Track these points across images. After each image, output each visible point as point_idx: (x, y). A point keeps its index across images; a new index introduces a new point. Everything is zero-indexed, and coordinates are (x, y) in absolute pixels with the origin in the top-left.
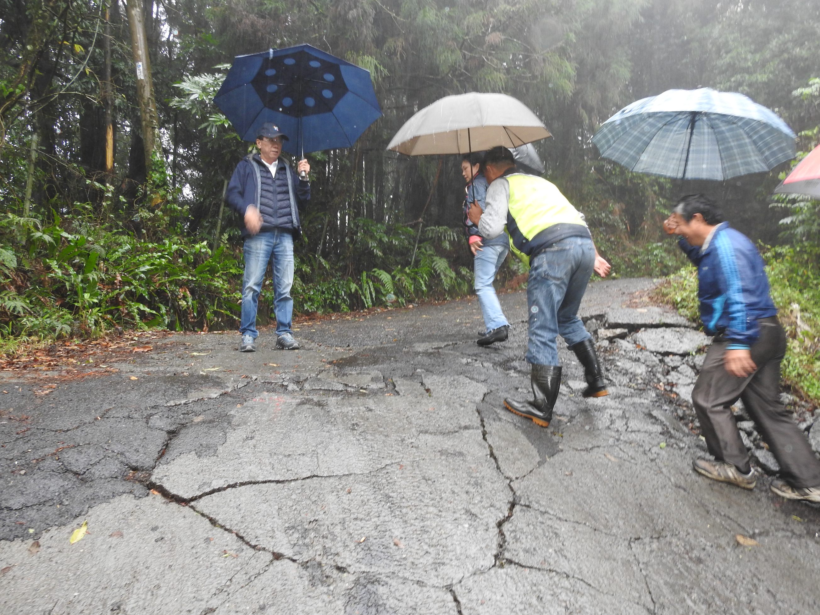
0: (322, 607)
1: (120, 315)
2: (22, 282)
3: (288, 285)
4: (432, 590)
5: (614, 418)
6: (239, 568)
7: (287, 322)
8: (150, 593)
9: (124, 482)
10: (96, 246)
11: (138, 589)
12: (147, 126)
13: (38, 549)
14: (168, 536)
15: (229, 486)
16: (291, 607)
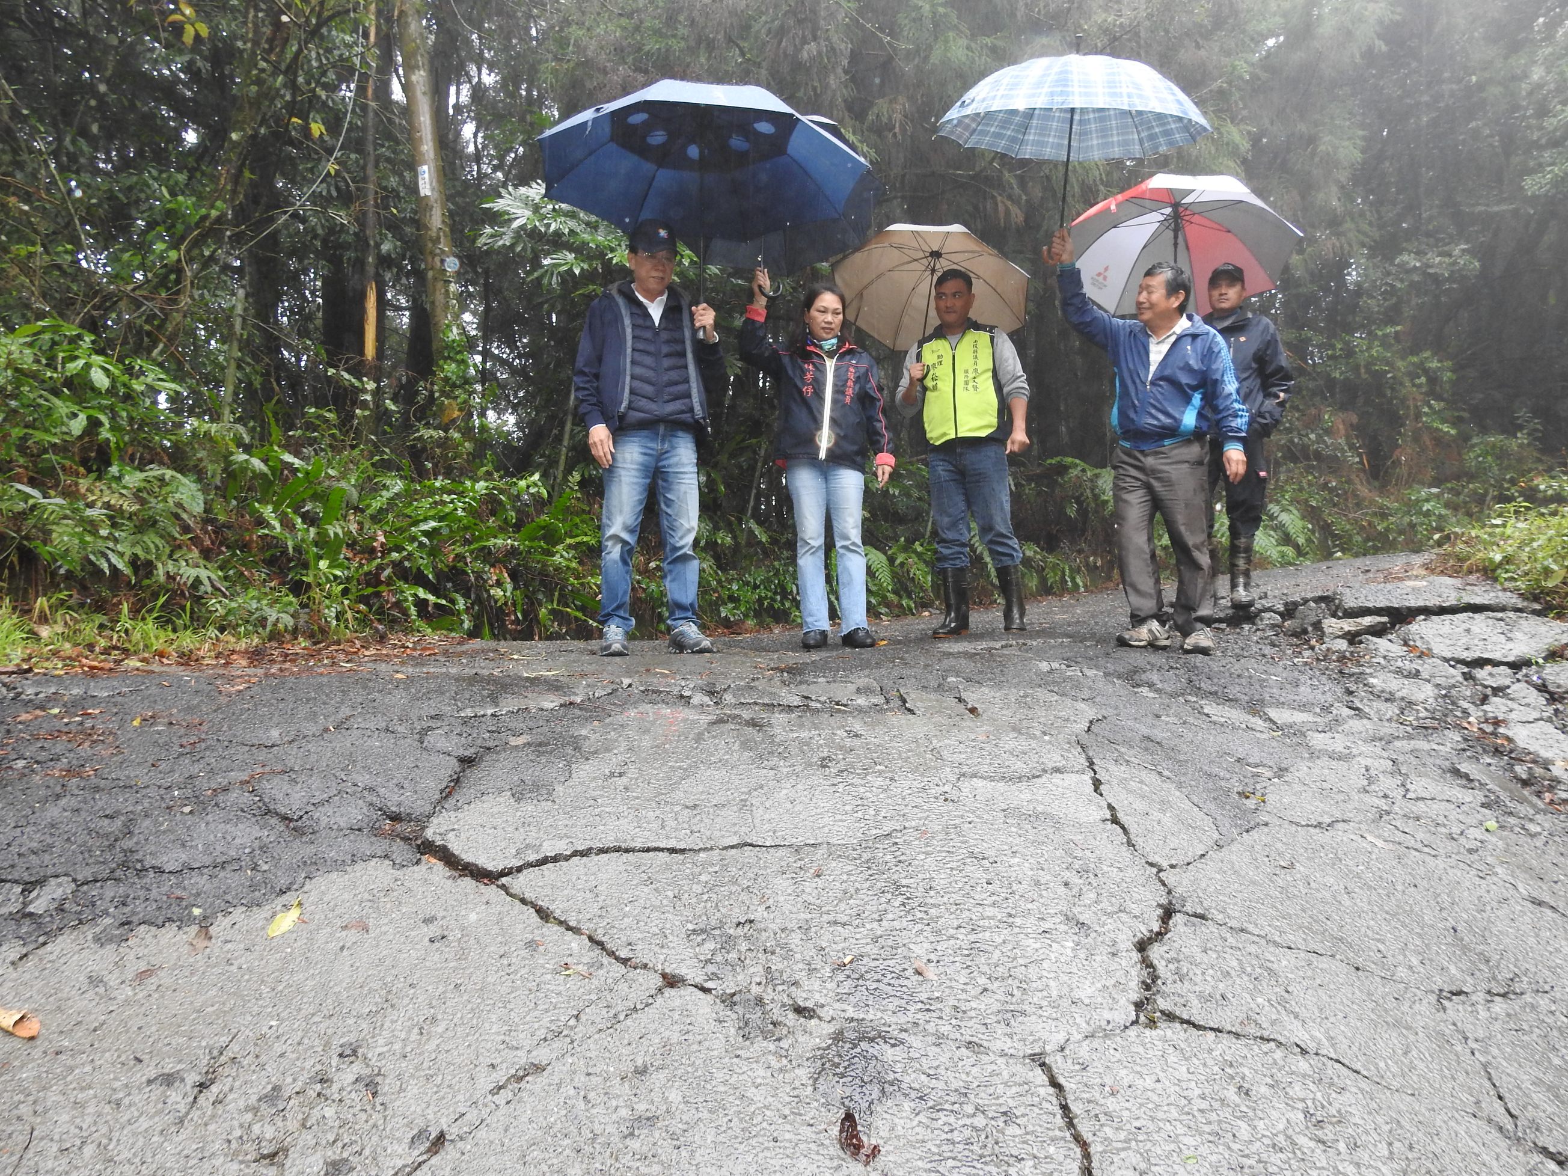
0: (764, 1078)
1: (382, 607)
2: (213, 543)
3: (689, 531)
4: (1001, 1061)
5: (1373, 772)
6: (593, 997)
7: (689, 601)
8: (416, 1030)
9: (373, 839)
10: (343, 484)
11: (393, 1022)
12: (435, 279)
13: (206, 943)
14: (454, 935)
15: (575, 853)
16: (700, 1073)
